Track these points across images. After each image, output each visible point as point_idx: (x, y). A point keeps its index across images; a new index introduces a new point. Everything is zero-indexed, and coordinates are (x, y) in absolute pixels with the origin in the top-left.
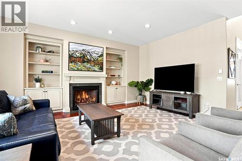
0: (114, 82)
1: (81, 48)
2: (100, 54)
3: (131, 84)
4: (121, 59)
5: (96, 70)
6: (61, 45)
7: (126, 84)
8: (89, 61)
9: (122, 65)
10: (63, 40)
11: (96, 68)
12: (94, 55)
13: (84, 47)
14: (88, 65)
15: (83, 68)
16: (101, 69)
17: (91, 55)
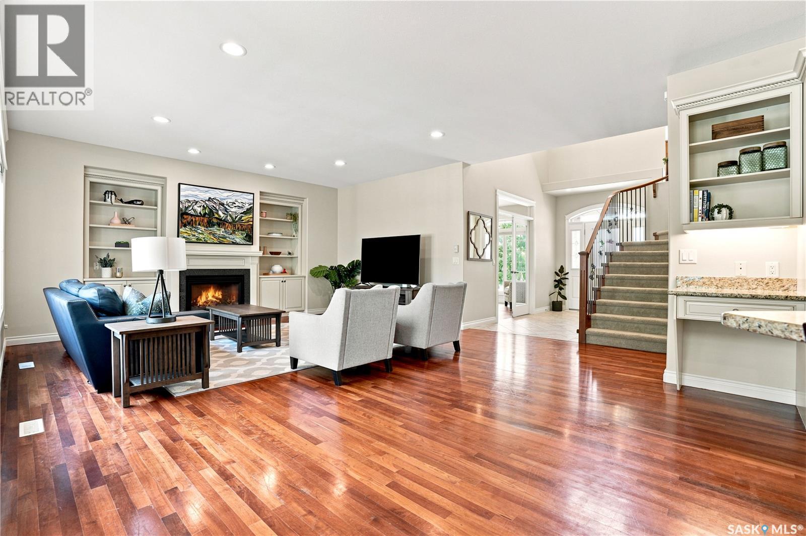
0: (277, 268)
1: (204, 195)
2: (247, 206)
3: (316, 273)
4: (294, 217)
5: (238, 241)
6: (159, 189)
7: (306, 273)
8: (221, 223)
9: (296, 231)
10: (165, 178)
11: (239, 237)
12: (234, 210)
13: (213, 194)
14: (221, 232)
15: (210, 238)
16: (249, 239)
17: (226, 210)
